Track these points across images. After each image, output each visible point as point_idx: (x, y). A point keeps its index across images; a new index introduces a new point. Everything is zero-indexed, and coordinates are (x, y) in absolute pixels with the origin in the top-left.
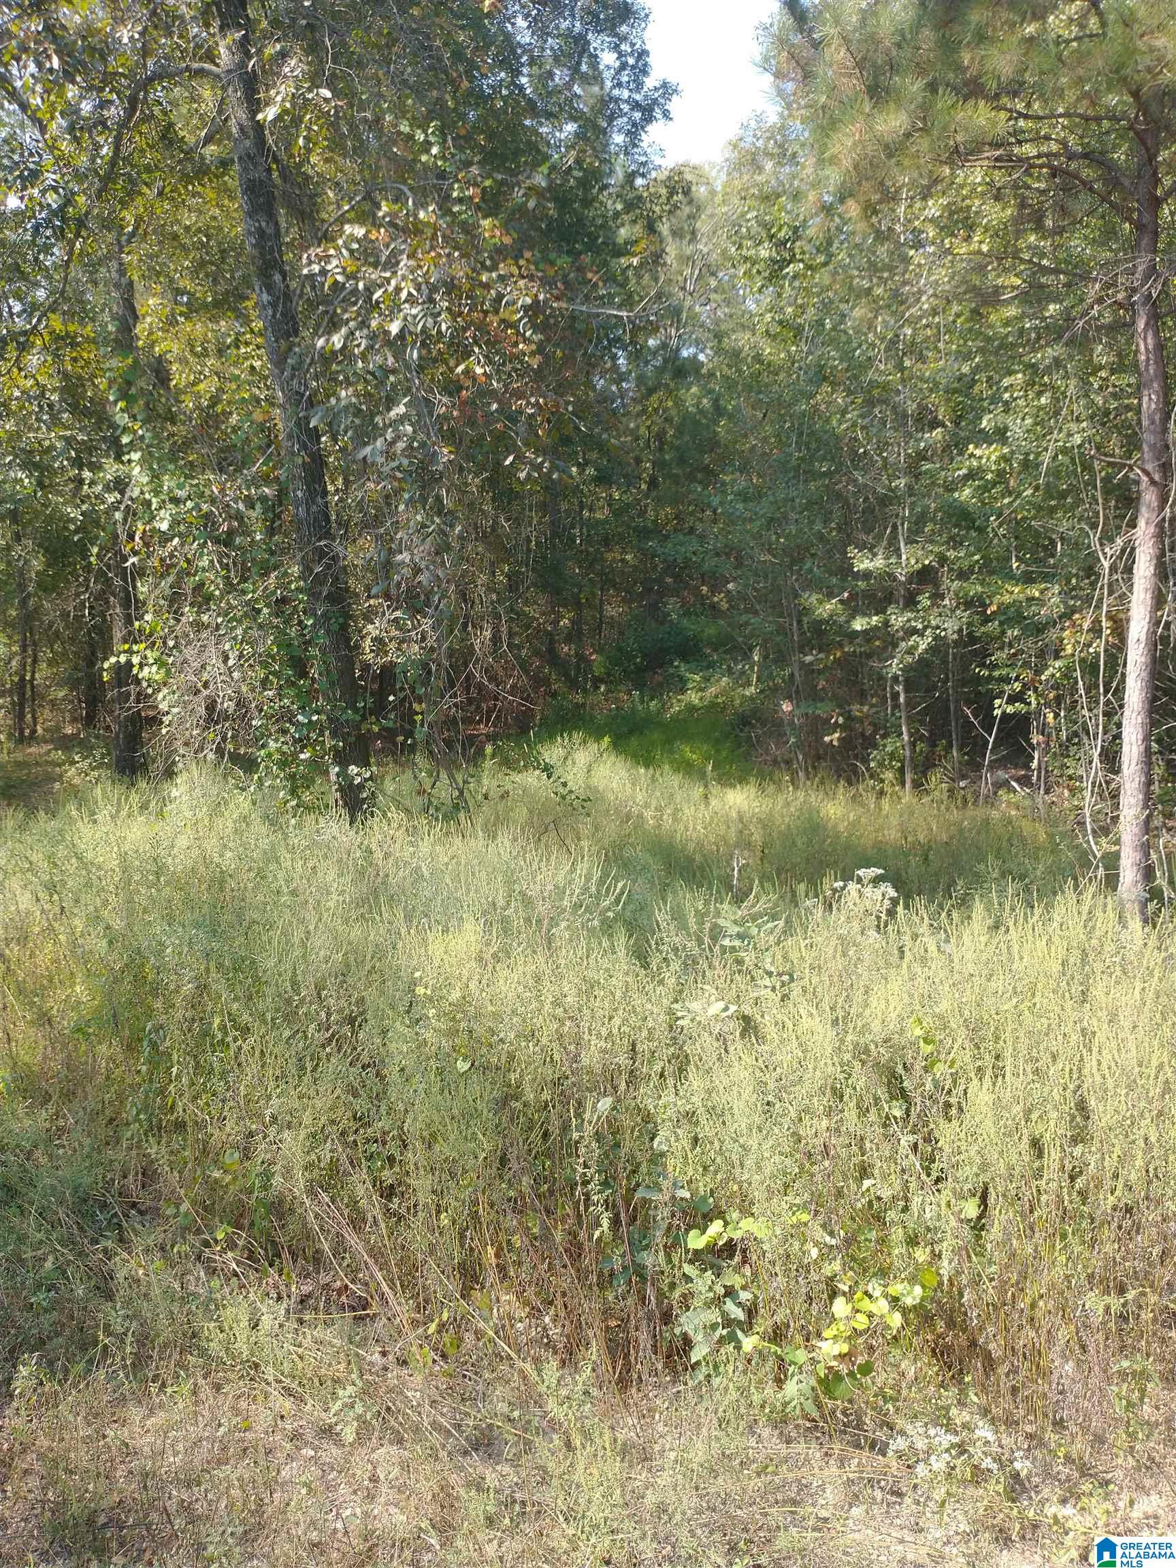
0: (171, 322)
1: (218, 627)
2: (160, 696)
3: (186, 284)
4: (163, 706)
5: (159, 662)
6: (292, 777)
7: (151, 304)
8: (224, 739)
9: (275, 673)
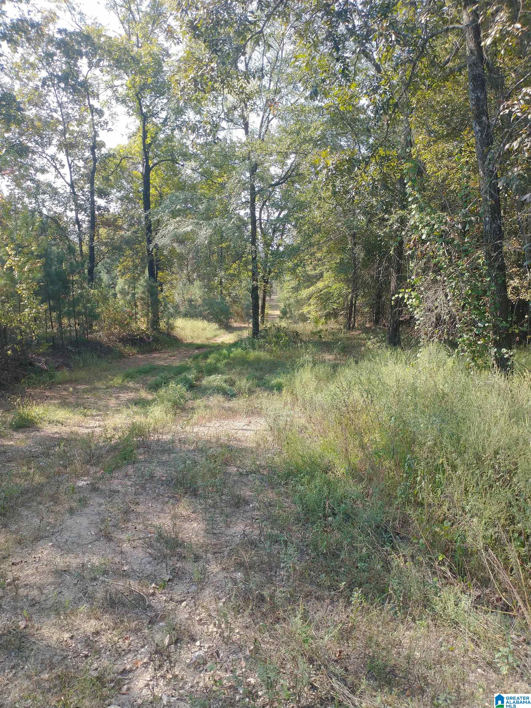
0: (429, 145)
1: (444, 281)
2: (415, 312)
3: (436, 128)
4: (417, 317)
5: (417, 297)
6: (473, 352)
7: (420, 138)
8: (443, 332)
9: (468, 303)
